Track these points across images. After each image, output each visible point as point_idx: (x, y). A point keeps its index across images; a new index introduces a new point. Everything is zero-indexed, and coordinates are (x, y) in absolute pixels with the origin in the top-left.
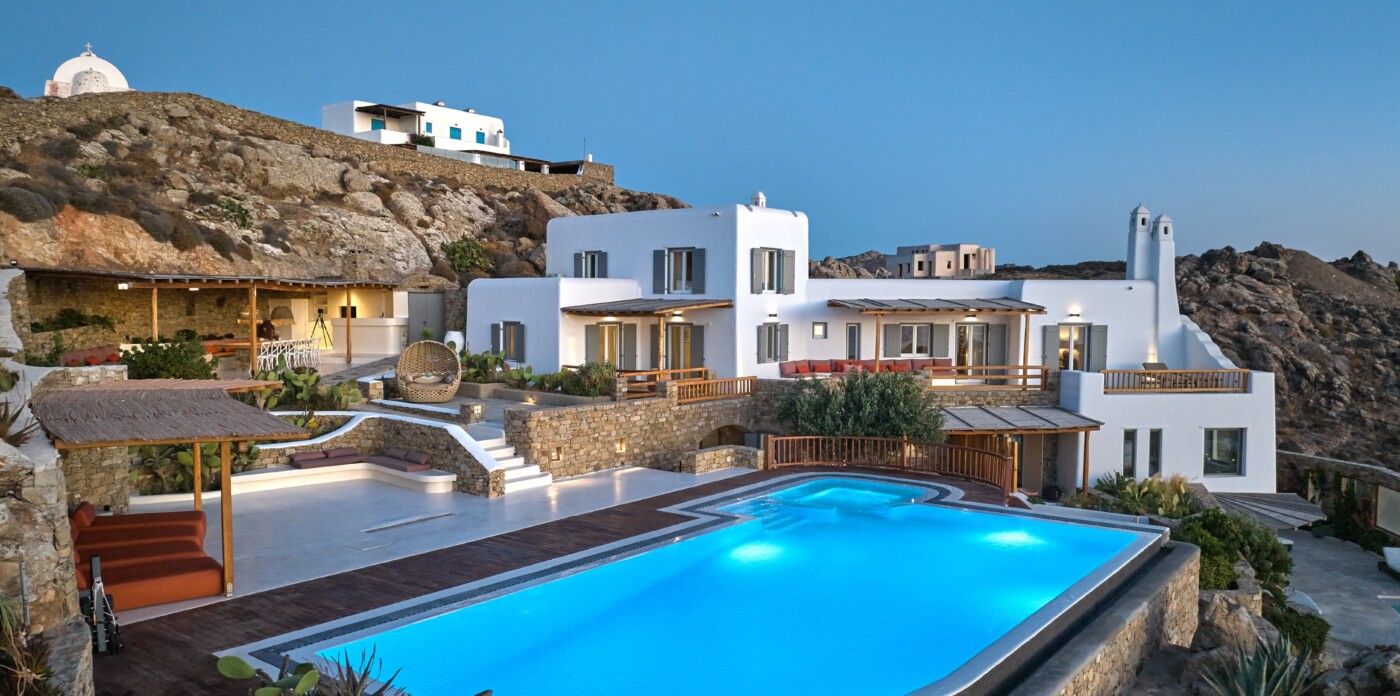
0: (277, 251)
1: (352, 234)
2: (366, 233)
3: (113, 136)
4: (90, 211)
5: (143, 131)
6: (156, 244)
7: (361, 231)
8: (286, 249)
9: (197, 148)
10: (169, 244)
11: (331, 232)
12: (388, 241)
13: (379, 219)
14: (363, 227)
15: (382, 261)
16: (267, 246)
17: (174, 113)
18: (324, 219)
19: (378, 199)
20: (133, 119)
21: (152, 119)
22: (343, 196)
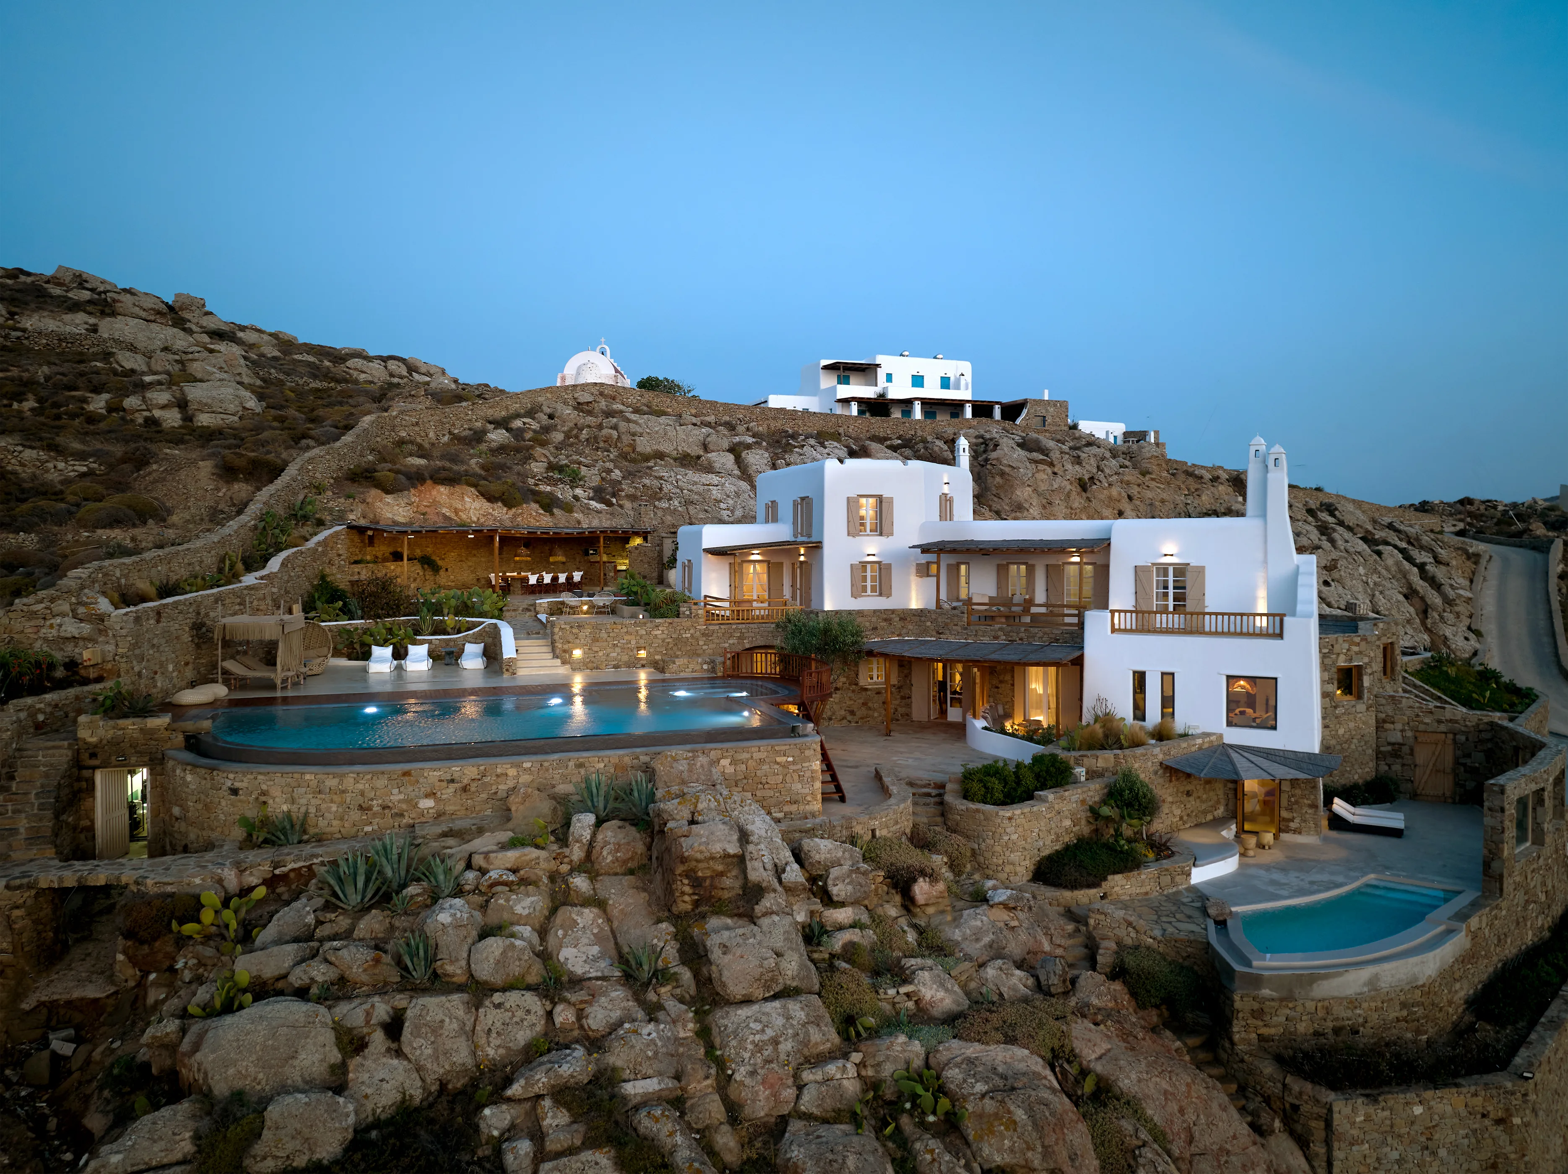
0: (599, 506)
1: (682, 490)
2: (694, 488)
3: (524, 423)
4: (443, 484)
5: (551, 417)
6: (486, 505)
7: (690, 487)
8: (609, 504)
9: (589, 426)
10: (500, 504)
11: (661, 489)
12: (715, 493)
13: (713, 476)
14: (695, 483)
15: (706, 511)
16: (593, 503)
17: (581, 400)
18: (661, 478)
19: (731, 457)
20: (545, 408)
21: (560, 406)
22: (699, 457)
